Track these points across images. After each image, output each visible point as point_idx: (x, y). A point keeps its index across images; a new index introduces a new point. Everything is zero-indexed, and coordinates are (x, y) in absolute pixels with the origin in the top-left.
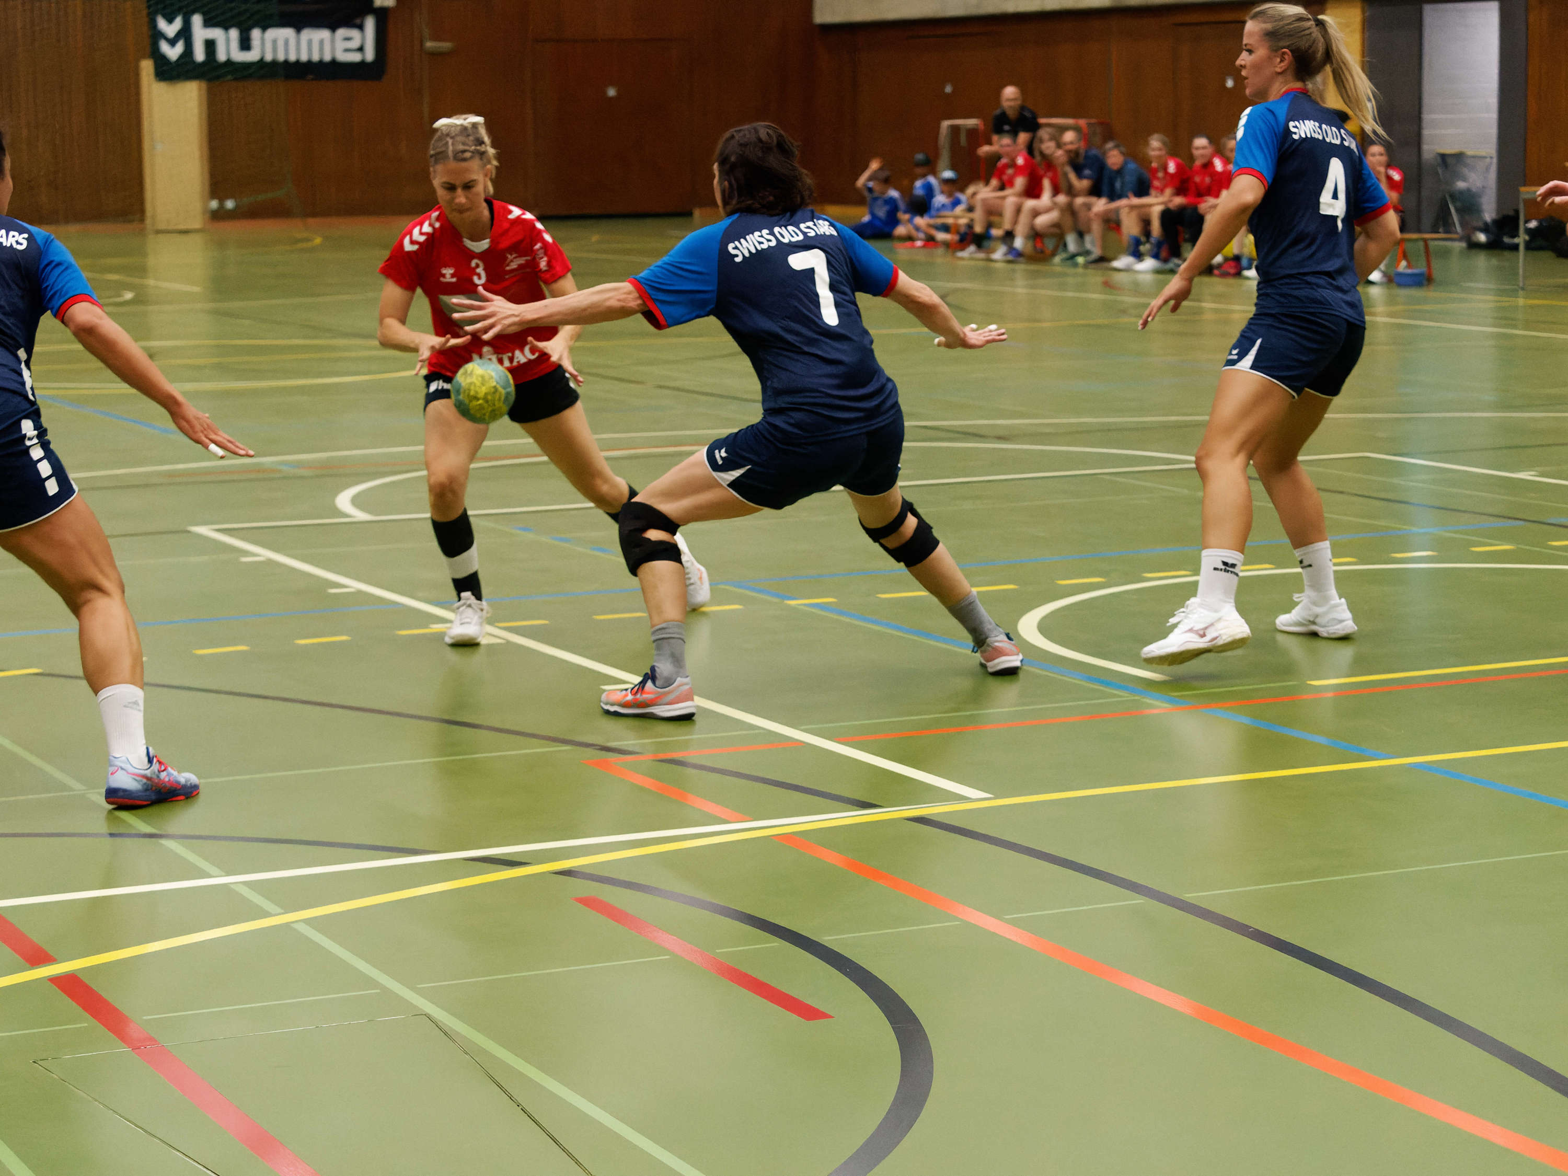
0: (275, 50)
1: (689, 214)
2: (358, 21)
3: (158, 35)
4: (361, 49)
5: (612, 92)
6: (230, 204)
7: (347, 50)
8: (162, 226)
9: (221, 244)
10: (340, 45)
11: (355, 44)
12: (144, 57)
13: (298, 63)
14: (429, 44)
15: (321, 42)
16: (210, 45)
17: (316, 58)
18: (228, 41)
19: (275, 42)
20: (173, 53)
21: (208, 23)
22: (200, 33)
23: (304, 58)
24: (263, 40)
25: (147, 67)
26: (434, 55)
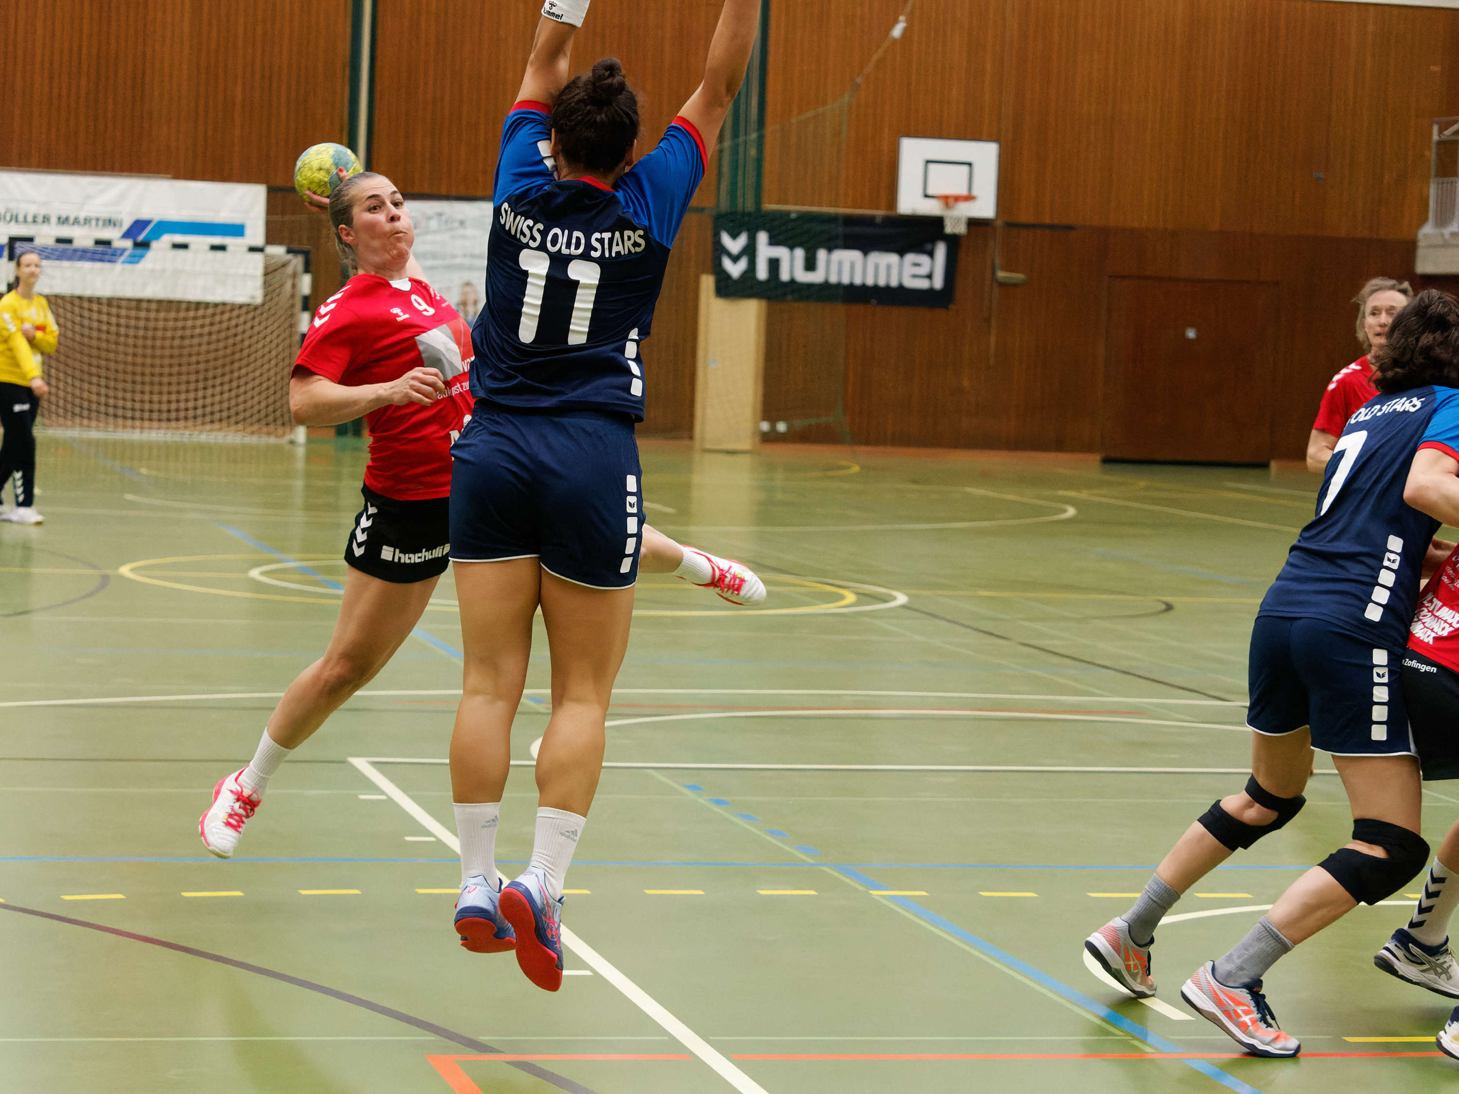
0: (840, 272)
1: (1265, 466)
2: (929, 247)
3: (720, 250)
4: (930, 276)
5: (1191, 334)
6: (782, 427)
7: (915, 276)
8: (708, 446)
9: (770, 467)
10: (909, 270)
11: (924, 270)
12: (704, 271)
13: (864, 287)
14: (1001, 274)
15: (889, 267)
16: (774, 264)
17: (882, 282)
18: (792, 260)
19: (840, 264)
20: (735, 269)
21: (774, 241)
22: (765, 251)
23: (870, 282)
24: (828, 263)
25: (708, 282)
26: (1003, 285)
